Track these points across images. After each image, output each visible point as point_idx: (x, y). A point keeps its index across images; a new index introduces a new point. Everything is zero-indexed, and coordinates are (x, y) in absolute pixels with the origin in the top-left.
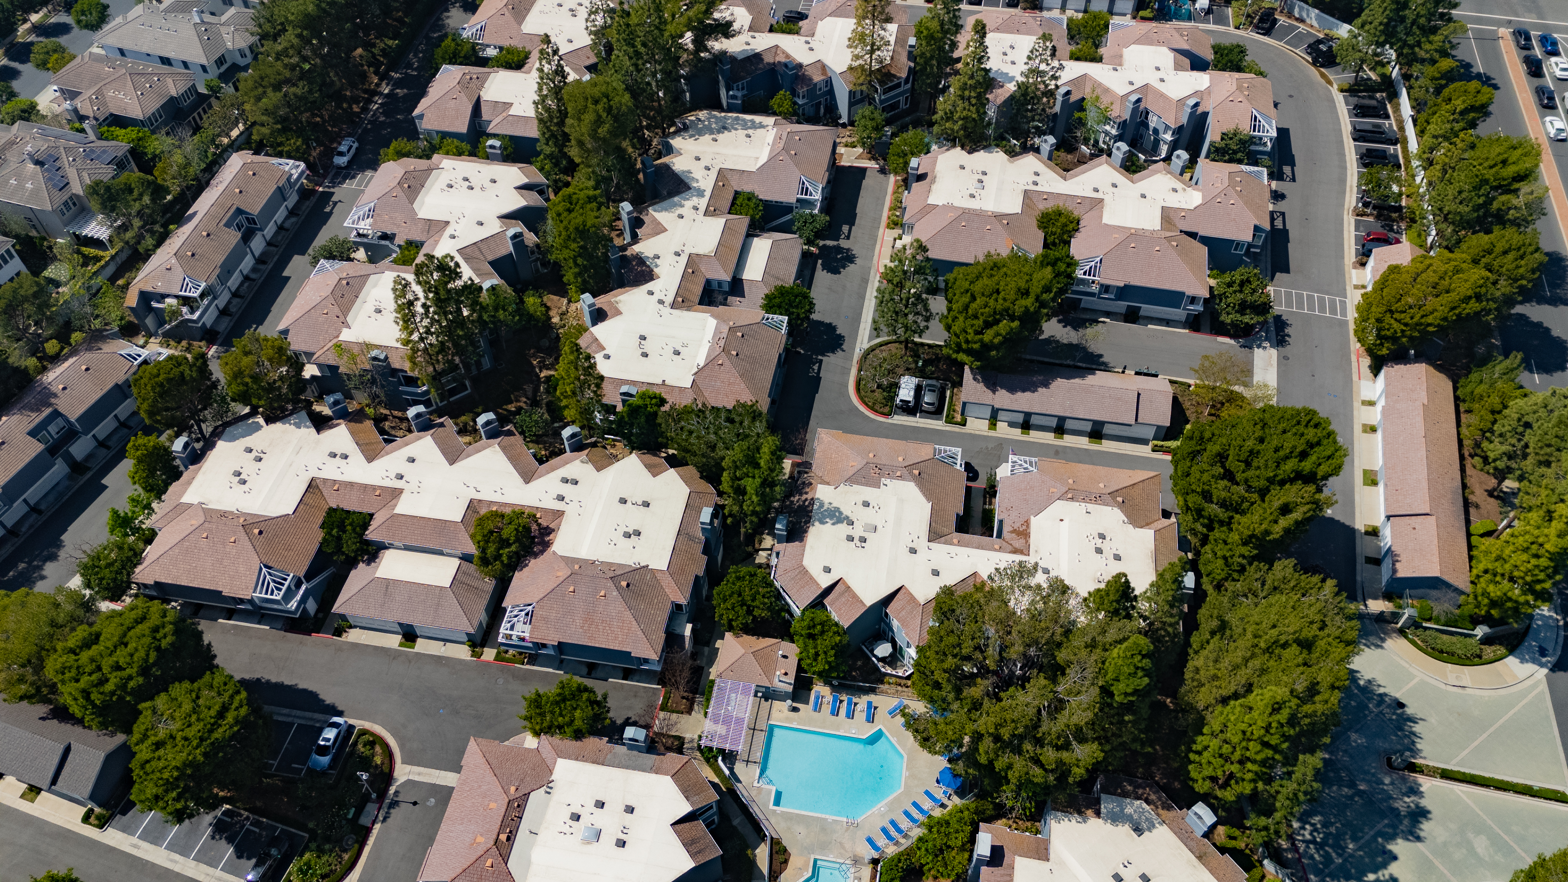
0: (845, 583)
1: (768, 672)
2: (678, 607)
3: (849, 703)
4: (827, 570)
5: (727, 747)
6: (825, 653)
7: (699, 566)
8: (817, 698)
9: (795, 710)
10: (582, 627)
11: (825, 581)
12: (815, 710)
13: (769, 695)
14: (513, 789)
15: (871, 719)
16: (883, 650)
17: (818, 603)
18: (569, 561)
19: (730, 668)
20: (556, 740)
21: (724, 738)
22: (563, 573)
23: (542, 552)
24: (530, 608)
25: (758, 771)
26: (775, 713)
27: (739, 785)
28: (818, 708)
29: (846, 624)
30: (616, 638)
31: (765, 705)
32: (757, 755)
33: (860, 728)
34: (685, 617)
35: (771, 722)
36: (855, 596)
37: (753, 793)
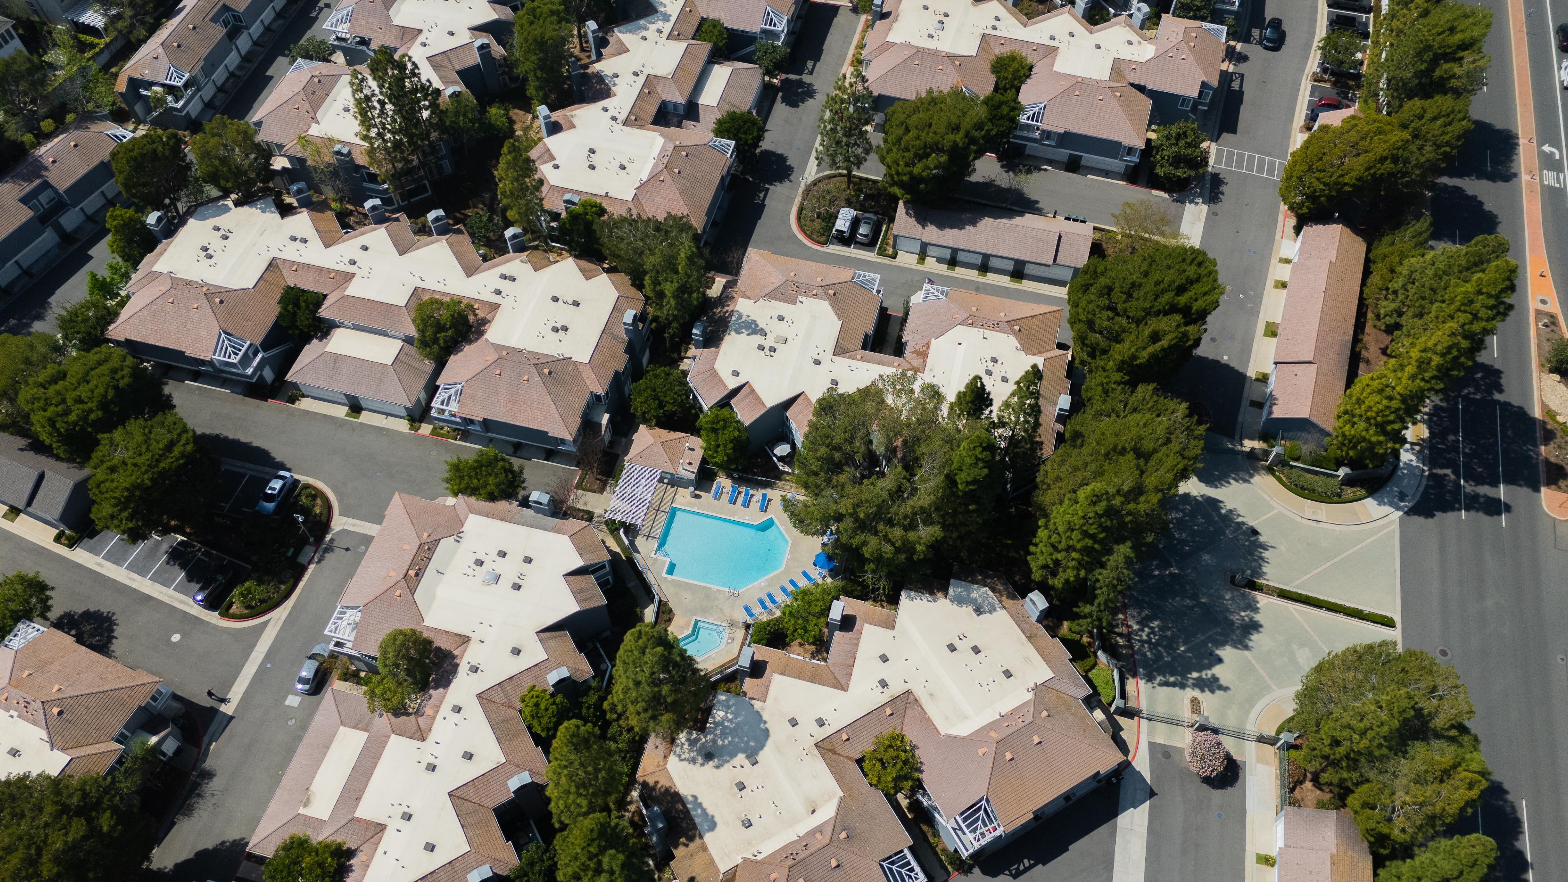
0: (750, 386)
1: (673, 461)
2: (598, 397)
3: (747, 494)
4: (736, 374)
5: (628, 521)
6: (725, 446)
7: (620, 362)
8: (718, 488)
9: (697, 497)
10: (505, 407)
11: (732, 383)
12: (715, 498)
13: (675, 482)
14: (426, 535)
15: (764, 509)
16: (782, 450)
17: (725, 403)
18: (498, 347)
19: (640, 455)
20: (472, 500)
21: (626, 513)
22: (492, 357)
23: (477, 339)
24: (459, 386)
25: (656, 545)
26: (678, 498)
27: (637, 555)
28: (718, 496)
29: (747, 423)
30: (535, 419)
31: (671, 490)
32: (658, 531)
33: (754, 515)
34: (604, 408)
35: (674, 506)
36: (758, 398)
37: (649, 563)
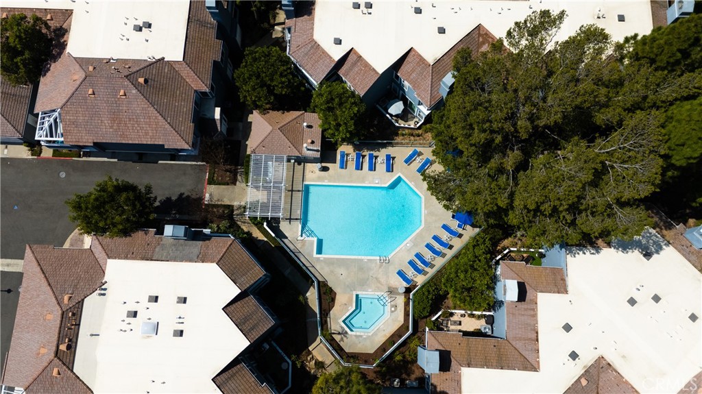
0: (356, 53)
1: (297, 144)
2: (204, 94)
3: (371, 157)
4: (338, 42)
5: (269, 215)
6: (345, 124)
7: (214, 50)
8: (343, 155)
9: (325, 169)
10: (111, 127)
11: (337, 53)
12: (342, 167)
13: (301, 161)
14: (66, 298)
15: (390, 169)
16: (396, 108)
17: (334, 76)
18: (82, 62)
19: (262, 144)
20: (106, 239)
21: (265, 207)
22: (80, 76)
24: (56, 114)
25: (300, 226)
26: (308, 175)
27: (285, 240)
28: (344, 165)
29: (361, 92)
30: (147, 134)
31: (299, 168)
32: (298, 213)
33: (381, 177)
34: (213, 102)
35: (306, 183)
36: (367, 65)
37: (299, 246)
